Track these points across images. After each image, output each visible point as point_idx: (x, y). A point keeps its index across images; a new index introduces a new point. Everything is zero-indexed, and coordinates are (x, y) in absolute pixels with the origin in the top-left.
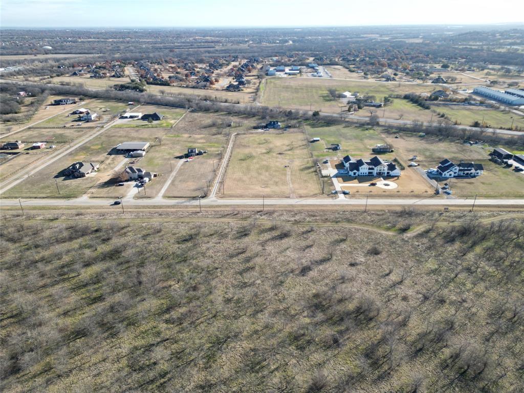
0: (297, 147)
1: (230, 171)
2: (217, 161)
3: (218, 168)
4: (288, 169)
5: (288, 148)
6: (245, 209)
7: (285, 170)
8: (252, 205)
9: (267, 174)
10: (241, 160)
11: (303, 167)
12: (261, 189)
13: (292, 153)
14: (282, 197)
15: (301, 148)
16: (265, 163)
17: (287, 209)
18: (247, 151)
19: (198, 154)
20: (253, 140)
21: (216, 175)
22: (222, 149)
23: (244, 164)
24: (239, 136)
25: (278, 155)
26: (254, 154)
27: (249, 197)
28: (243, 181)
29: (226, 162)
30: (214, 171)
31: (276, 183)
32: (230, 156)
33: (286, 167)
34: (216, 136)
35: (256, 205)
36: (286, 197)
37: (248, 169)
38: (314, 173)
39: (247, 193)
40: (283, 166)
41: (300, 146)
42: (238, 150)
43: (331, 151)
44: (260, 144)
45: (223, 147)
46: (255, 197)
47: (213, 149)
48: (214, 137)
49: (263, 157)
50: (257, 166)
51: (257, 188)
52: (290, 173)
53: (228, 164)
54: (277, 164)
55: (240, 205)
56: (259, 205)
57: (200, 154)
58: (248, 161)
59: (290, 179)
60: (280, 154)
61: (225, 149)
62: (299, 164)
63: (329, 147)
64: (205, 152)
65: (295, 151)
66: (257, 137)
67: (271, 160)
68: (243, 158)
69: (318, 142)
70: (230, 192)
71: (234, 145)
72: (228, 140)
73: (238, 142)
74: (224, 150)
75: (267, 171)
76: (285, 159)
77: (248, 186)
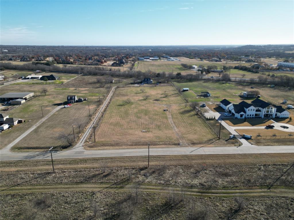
0: (170, 95)
1: (107, 115)
2: (96, 106)
3: (94, 113)
4: (167, 113)
5: (163, 96)
6: (122, 164)
7: (165, 114)
8: (132, 157)
9: (147, 117)
10: (120, 105)
11: (182, 110)
12: (141, 134)
13: (167, 100)
14: (169, 144)
15: (173, 96)
16: (143, 108)
17: (181, 163)
18: (125, 98)
19: (77, 101)
20: (131, 91)
21: (90, 120)
22: (103, 97)
23: (122, 109)
24: (119, 89)
25: (155, 101)
26: (133, 101)
27: (127, 145)
28: (121, 126)
29: (104, 108)
30: (90, 116)
31: (159, 127)
32: (109, 103)
33: (164, 110)
34: (99, 89)
35: (137, 157)
36: (175, 144)
37: (127, 114)
38: (196, 116)
39: (125, 140)
40: (161, 110)
41: (173, 95)
42: (117, 98)
43: (202, 97)
44: (136, 93)
45: (104, 96)
46: (136, 145)
47: (94, 97)
48: (97, 89)
49: (140, 103)
50: (136, 110)
51: (137, 133)
52: (170, 116)
53: (106, 109)
54: (156, 108)
55: (115, 158)
56: (142, 157)
57: (80, 101)
58: (126, 106)
59: (172, 122)
60: (156, 100)
61: (105, 97)
62: (178, 108)
63: (200, 94)
64: (85, 100)
65: (170, 98)
66: (134, 89)
67: (148, 105)
68: (121, 103)
69: (187, 92)
70: (103, 140)
71: (113, 94)
72: (108, 92)
73: (117, 92)
74: (103, 98)
75: (146, 115)
76: (162, 104)
77: (126, 131)
